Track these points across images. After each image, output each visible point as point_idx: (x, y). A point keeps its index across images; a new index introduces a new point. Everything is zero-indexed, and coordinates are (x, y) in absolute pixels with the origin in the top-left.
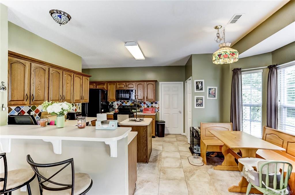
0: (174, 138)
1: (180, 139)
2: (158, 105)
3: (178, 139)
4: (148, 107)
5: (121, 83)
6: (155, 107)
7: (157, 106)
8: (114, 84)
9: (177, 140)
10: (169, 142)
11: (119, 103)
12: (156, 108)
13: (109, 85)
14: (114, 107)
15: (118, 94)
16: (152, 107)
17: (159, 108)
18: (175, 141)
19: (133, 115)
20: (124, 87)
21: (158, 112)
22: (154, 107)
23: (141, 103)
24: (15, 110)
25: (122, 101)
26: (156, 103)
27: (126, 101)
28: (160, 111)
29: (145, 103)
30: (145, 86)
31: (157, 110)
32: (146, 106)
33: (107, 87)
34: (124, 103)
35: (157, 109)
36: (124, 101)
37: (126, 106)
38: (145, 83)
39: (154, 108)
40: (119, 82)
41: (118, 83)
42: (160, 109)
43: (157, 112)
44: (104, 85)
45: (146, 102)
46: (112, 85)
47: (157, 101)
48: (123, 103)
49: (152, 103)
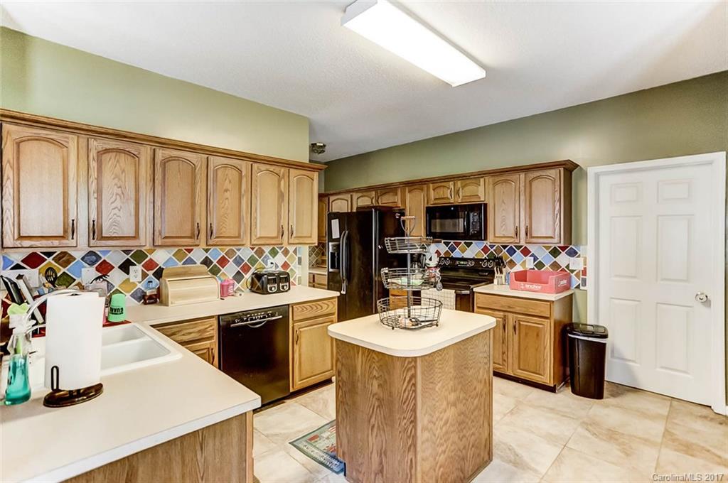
0: (655, 417)
1: (692, 439)
2: (581, 259)
3: (678, 432)
4: (540, 265)
5: (440, 184)
6: (568, 267)
7: (576, 264)
8: (422, 189)
9: (667, 432)
10: (612, 435)
11: (443, 248)
12: (572, 271)
13: (409, 192)
14: (427, 261)
15: (433, 221)
16: (555, 266)
17: (584, 272)
18: (646, 441)
19: (468, 292)
20: (449, 196)
21: (582, 288)
22: (563, 267)
23: (512, 252)
24: (83, 259)
25: (452, 242)
26: (573, 253)
27: (463, 242)
28: (590, 287)
29: (526, 252)
30: (522, 188)
31: (576, 281)
32: (530, 263)
33: (404, 201)
34: (457, 250)
35: (577, 275)
36: (458, 244)
37: (463, 259)
38: (522, 175)
39: (563, 270)
40: (433, 181)
41: (431, 185)
42: (590, 277)
43: (578, 287)
44: (396, 194)
45: (532, 248)
46: (417, 192)
47: (575, 245)
48: (453, 249)
49: (555, 252)
